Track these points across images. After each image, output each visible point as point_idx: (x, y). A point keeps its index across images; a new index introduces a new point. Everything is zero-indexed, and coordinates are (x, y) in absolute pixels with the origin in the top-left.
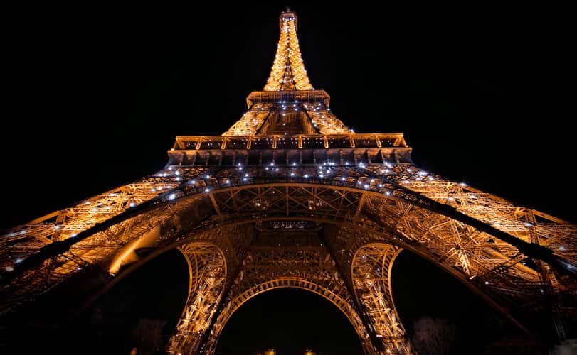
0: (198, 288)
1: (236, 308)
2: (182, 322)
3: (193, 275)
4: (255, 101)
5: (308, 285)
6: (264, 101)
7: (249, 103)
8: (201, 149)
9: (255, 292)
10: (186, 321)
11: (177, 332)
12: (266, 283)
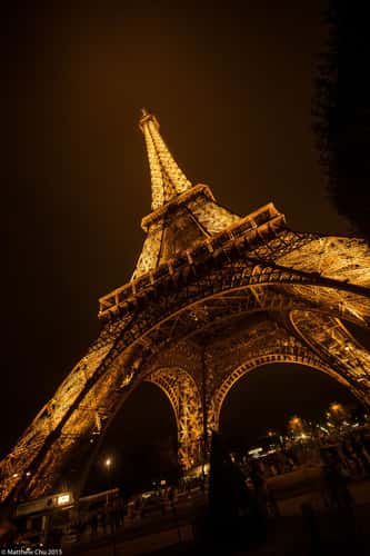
0: (180, 401)
1: (221, 404)
2: (182, 435)
3: (170, 392)
4: (148, 225)
5: (274, 359)
6: (155, 221)
7: (145, 229)
8: (120, 301)
9: (229, 383)
10: (185, 432)
11: (180, 444)
12: (235, 372)
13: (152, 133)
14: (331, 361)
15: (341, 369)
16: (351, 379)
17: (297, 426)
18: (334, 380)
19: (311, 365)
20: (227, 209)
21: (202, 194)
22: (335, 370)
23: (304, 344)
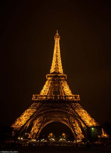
10: (32, 130)
13: (57, 41)
14: (73, 127)
15: (74, 129)
16: (74, 132)
17: (51, 136)
18: (71, 131)
19: (67, 125)
20: (69, 87)
21: (65, 77)
22: (73, 129)
23: (70, 121)
